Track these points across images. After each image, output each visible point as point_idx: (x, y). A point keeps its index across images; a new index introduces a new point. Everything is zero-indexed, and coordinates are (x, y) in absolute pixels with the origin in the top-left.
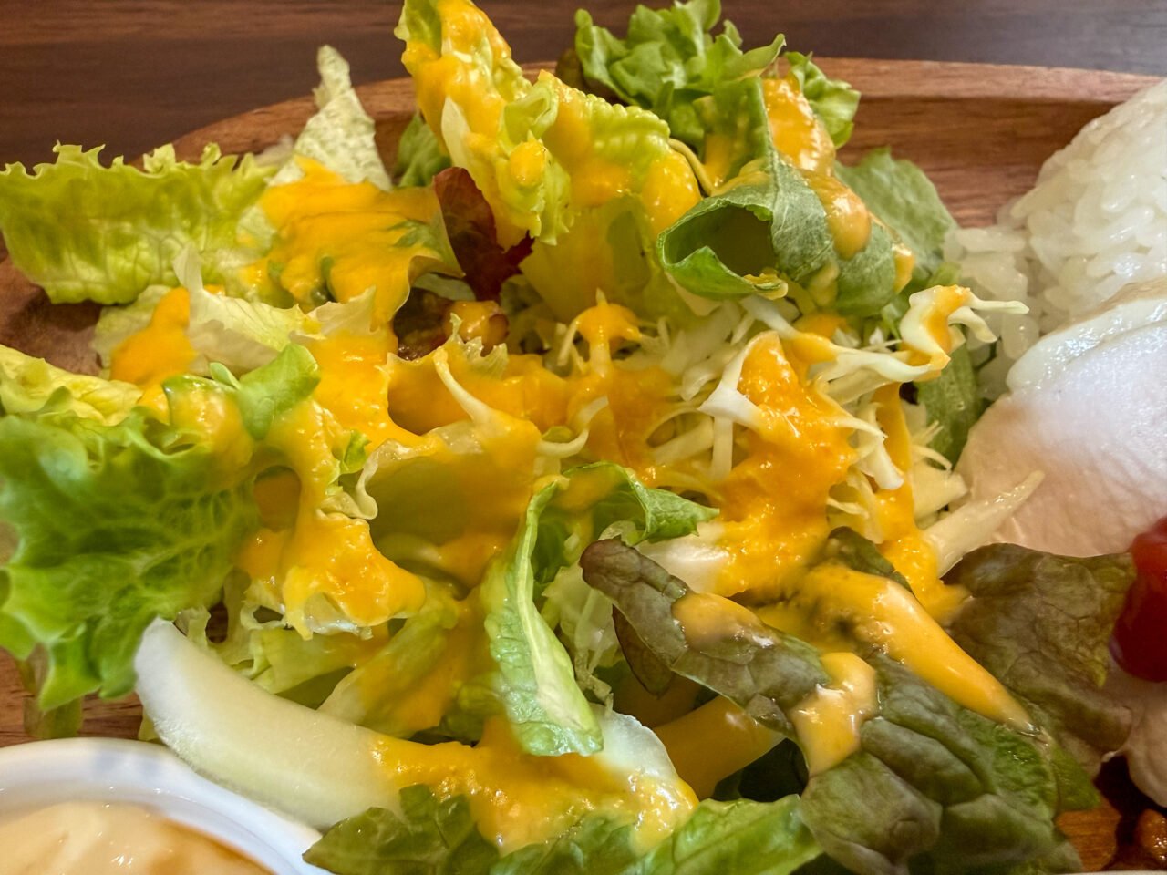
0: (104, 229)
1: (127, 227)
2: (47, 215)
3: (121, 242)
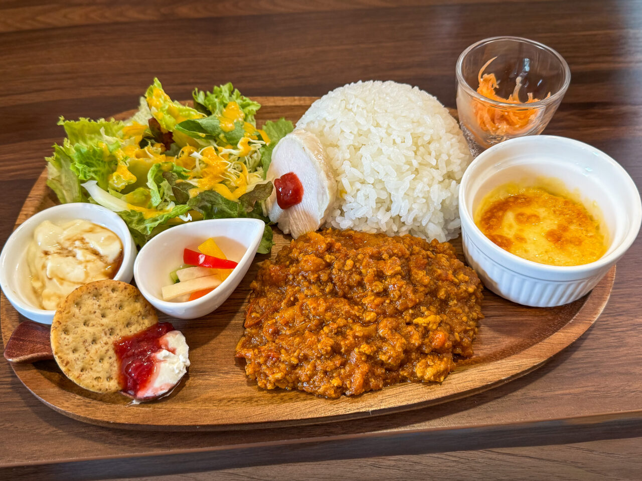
0: (88, 136)
1: (93, 136)
2: (76, 132)
3: (91, 139)
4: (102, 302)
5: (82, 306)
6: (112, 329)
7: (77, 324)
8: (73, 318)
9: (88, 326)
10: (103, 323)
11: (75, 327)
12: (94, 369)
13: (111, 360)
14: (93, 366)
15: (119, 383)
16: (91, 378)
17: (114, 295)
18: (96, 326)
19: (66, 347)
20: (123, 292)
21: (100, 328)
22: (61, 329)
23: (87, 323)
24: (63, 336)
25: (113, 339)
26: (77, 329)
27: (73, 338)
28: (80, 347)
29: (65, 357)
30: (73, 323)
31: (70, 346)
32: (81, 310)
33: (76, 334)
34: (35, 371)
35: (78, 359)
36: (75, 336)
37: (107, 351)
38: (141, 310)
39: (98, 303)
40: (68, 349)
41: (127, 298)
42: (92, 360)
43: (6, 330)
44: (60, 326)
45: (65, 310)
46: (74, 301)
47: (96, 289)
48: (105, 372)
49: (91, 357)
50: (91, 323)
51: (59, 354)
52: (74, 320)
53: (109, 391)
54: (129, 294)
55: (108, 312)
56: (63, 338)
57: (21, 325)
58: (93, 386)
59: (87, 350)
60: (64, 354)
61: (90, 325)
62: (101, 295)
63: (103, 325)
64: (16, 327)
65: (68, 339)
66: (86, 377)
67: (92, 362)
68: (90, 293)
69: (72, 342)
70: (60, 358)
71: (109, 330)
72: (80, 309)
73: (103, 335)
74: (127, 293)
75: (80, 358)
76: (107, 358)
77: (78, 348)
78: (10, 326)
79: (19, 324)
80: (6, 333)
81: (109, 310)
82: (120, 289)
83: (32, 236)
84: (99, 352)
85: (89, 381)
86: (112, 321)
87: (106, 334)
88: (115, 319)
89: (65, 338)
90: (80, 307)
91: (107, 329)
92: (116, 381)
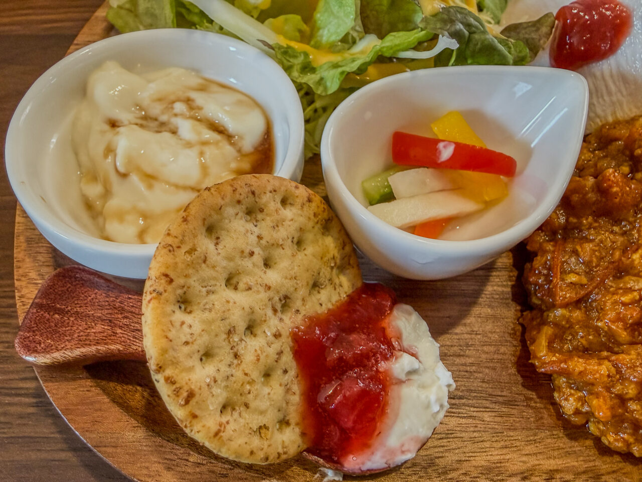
4: (264, 228)
5: (223, 234)
6: (286, 297)
7: (213, 282)
8: (203, 265)
9: (236, 288)
10: (269, 283)
11: (208, 292)
12: (252, 405)
13: (287, 377)
14: (251, 396)
15: (303, 434)
16: (247, 431)
17: (288, 213)
18: (255, 289)
19: (186, 349)
20: (305, 209)
21: (264, 295)
22: (172, 298)
23: (234, 281)
24: (179, 316)
25: (289, 322)
26: (212, 297)
27: (203, 322)
28: (219, 348)
29: (183, 378)
30: (204, 281)
31: (195, 347)
32: (220, 246)
33: (210, 310)
34: (89, 383)
35: (215, 381)
36: (207, 315)
37: (280, 353)
38: (336, 255)
39: (256, 231)
40: (190, 356)
41: (311, 224)
42: (249, 383)
43: (24, 284)
44: (169, 288)
45: (182, 242)
46: (204, 219)
47: (253, 193)
48: (276, 411)
49: (246, 374)
50: (244, 281)
51: (169, 372)
52: (206, 272)
53: (284, 457)
54: (315, 215)
55: (277, 253)
56: (178, 324)
57: (57, 276)
58: (252, 453)
59: (236, 356)
60: (182, 371)
61: (241, 286)
62: (261, 211)
63: (269, 288)
64: (46, 277)
65: (190, 326)
66: (235, 431)
67: (248, 387)
68: (239, 202)
69: (200, 335)
70: (170, 381)
71: (280, 300)
72: (217, 244)
73: (270, 312)
74: (312, 213)
75: (219, 377)
76: (280, 372)
77: (216, 351)
78: (33, 275)
79: (54, 273)
80: (24, 291)
81: (280, 251)
82: (299, 201)
83: (82, 90)
84: (262, 357)
85: (241, 441)
86: (286, 278)
87: (275, 311)
88: (292, 273)
89: (183, 323)
90: (218, 238)
91: (277, 298)
92: (297, 430)
